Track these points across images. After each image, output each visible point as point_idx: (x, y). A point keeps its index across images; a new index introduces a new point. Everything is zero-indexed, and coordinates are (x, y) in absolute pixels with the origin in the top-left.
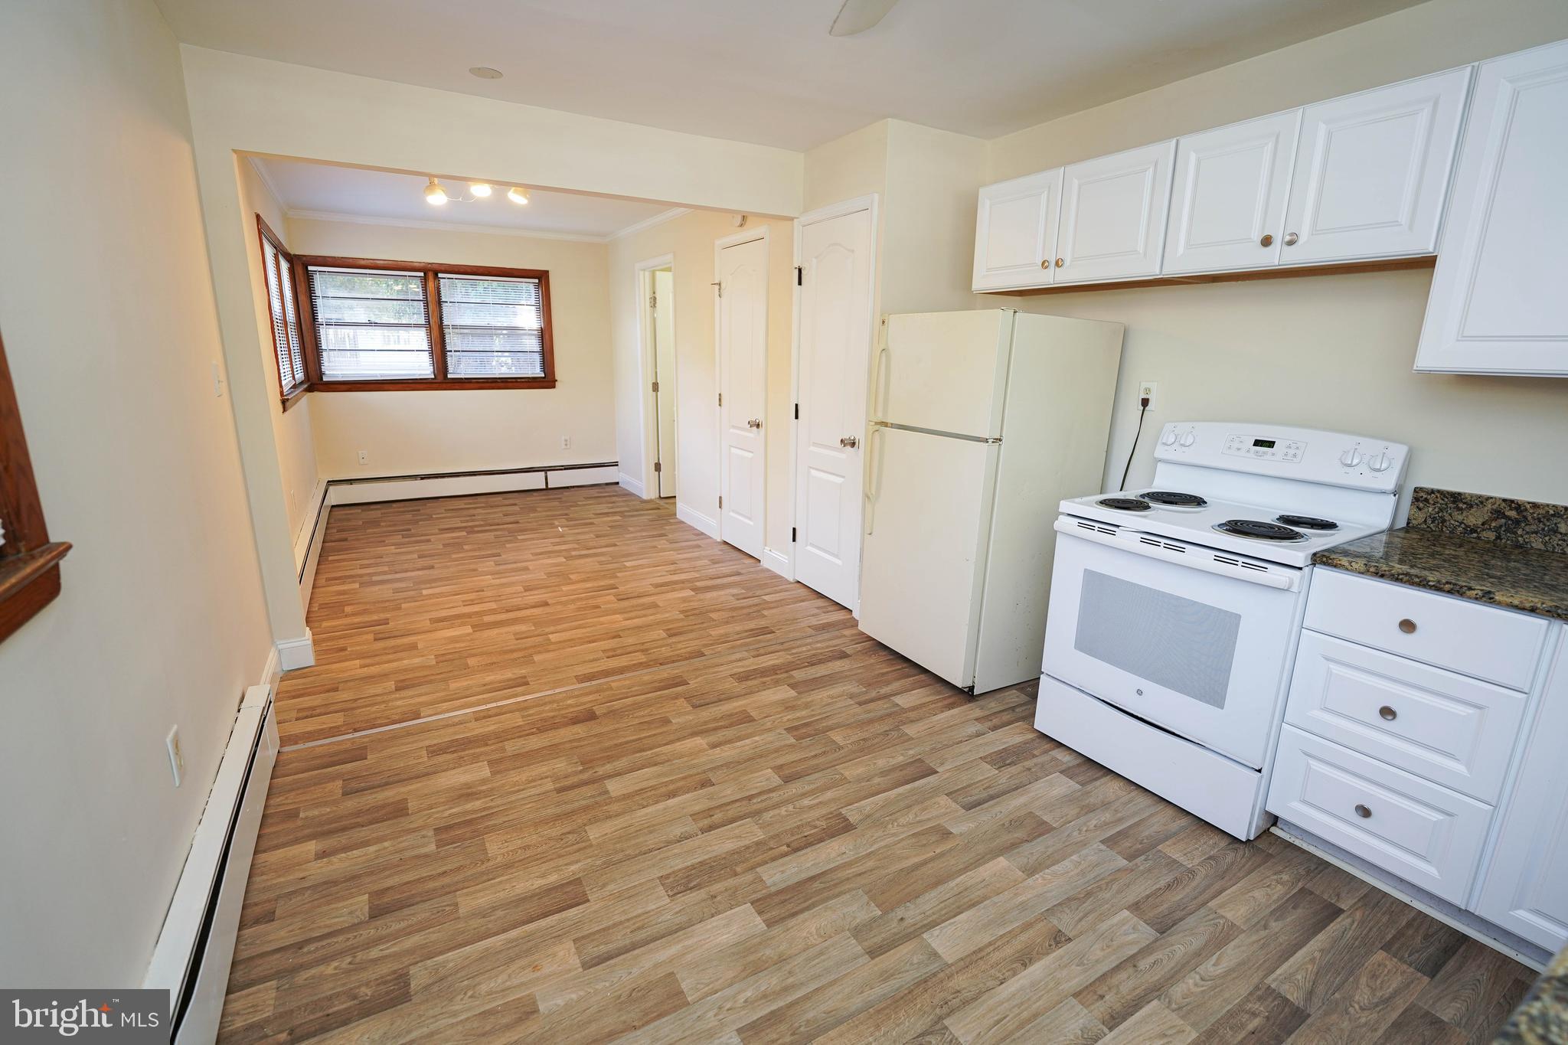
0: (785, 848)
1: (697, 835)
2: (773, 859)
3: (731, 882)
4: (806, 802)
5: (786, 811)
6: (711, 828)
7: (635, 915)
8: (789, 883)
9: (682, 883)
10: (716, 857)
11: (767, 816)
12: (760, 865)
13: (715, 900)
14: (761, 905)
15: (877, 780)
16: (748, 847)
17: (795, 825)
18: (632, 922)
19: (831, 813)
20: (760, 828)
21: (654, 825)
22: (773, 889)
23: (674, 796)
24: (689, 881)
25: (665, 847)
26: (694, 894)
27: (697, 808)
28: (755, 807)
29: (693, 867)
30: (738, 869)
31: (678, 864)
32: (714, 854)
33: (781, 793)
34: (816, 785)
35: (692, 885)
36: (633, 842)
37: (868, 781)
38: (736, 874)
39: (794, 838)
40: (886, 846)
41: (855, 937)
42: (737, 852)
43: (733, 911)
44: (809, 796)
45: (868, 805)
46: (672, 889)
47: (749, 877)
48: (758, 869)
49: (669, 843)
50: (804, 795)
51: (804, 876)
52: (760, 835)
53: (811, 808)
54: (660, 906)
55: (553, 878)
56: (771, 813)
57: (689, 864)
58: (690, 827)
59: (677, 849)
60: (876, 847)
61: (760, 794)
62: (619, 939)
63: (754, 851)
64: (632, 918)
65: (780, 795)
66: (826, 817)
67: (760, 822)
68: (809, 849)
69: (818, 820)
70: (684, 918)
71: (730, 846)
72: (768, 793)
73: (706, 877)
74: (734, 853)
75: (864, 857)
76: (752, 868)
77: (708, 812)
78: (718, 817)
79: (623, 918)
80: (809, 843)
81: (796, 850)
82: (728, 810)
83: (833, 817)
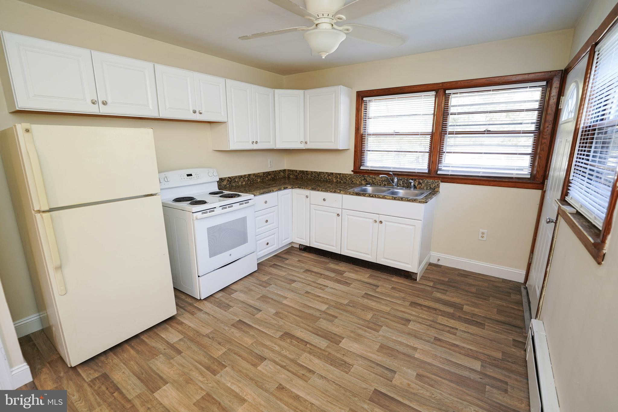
0: (308, 346)
1: (318, 374)
2: (316, 347)
3: (334, 353)
4: (277, 348)
5: (286, 352)
6: (310, 371)
7: (368, 371)
9: (345, 366)
10: (325, 362)
12: (321, 349)
13: (344, 354)
15: (251, 333)
16: (314, 356)
18: (371, 370)
24: (342, 364)
26: (346, 360)
28: (288, 362)
29: (335, 366)
31: (337, 372)
35: (344, 363)
37: (254, 335)
38: (330, 353)
42: (319, 357)
45: (270, 332)
50: (273, 351)
54: (358, 367)
62: (379, 370)
64: (370, 371)
67: (297, 357)
70: (358, 358)
71: (316, 361)
73: (337, 360)
79: (372, 374)
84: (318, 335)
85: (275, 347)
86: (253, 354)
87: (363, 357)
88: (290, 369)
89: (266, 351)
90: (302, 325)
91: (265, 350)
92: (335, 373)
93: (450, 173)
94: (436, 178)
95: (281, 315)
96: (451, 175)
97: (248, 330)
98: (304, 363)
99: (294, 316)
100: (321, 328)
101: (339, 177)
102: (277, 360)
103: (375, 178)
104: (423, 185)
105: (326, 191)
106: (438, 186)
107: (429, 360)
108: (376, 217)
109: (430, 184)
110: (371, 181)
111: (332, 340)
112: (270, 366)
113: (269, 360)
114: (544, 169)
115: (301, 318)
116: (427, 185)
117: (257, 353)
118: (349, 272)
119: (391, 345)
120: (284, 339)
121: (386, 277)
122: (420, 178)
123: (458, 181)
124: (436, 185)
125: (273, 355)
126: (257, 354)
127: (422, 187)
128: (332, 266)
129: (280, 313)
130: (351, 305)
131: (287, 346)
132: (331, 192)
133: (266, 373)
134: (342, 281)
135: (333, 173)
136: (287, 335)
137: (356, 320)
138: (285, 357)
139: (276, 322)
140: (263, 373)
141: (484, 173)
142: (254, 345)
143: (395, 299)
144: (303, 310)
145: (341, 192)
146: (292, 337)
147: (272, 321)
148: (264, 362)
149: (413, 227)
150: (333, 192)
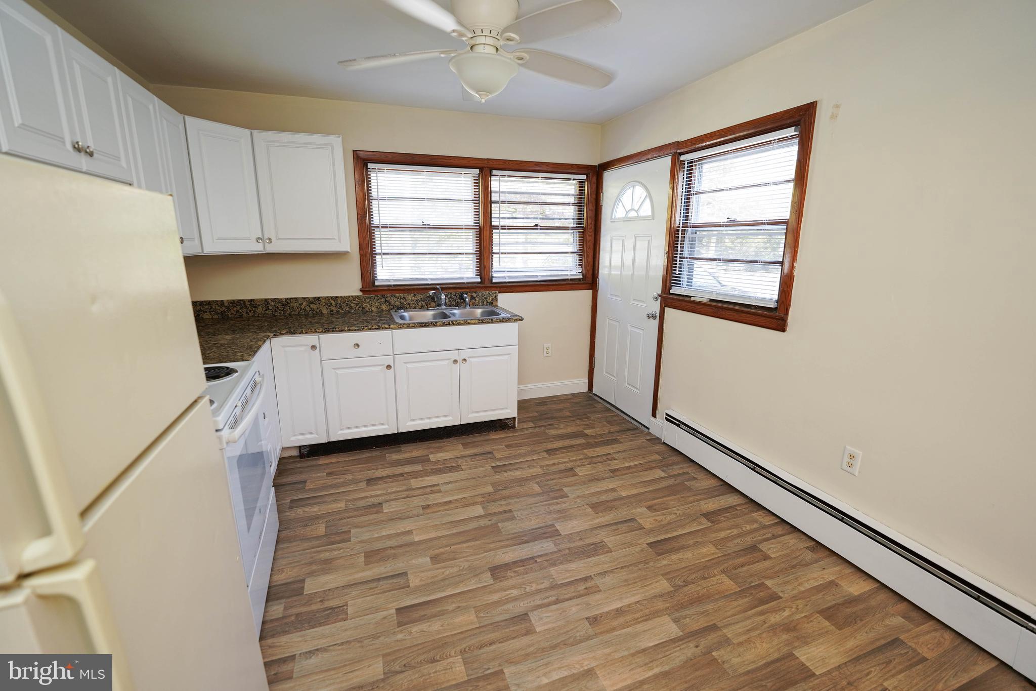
0: (538, 560)
1: (594, 575)
2: (546, 554)
3: (572, 545)
4: (515, 592)
5: (532, 587)
8: (540, 541)
9: (597, 549)
10: (581, 560)
11: (546, 584)
12: (555, 552)
14: (557, 533)
16: (561, 563)
17: (528, 575)
19: (501, 581)
20: (552, 576)
21: (625, 586)
22: (549, 539)
23: (617, 610)
25: (614, 569)
27: (598, 596)
28: (553, 593)
29: (594, 555)
30: (567, 551)
31: (602, 558)
32: (582, 561)
33: (532, 604)
34: (502, 608)
36: (635, 575)
37: (459, 607)
38: (569, 549)
39: (531, 566)
40: (477, 555)
41: (515, 517)
43: (570, 532)
44: (511, 598)
45: (472, 585)
46: (603, 545)
47: (562, 547)
48: (556, 550)
49: (612, 572)
50: (515, 599)
51: (530, 544)
52: (553, 570)
53: (513, 587)
55: (674, 557)
56: (543, 586)
57: (597, 557)
58: (599, 581)
59: (606, 567)
60: (483, 555)
61: (549, 605)
63: (558, 560)
65: (534, 601)
66: (506, 578)
67: (551, 580)
68: (524, 558)
69: (512, 577)
70: (595, 532)
71: (573, 566)
72: (543, 604)
74: (570, 561)
75: (493, 550)
76: (559, 551)
77: (589, 592)
78: (581, 587)
80: (522, 562)
81: (533, 558)
82: (574, 592)
83: (500, 578)
84: (526, 542)
85: (512, 593)
86: (502, 624)
87: (597, 527)
88: (567, 596)
89: (510, 606)
90: (491, 546)
91: (506, 607)
92: (602, 561)
93: (507, 280)
94: (493, 289)
95: (444, 556)
96: (509, 282)
97: (438, 609)
98: (567, 578)
99: (465, 545)
100: (516, 533)
101: (333, 303)
102: (539, 602)
103: (404, 298)
104: (477, 299)
105: (358, 330)
106: (496, 297)
107: (635, 491)
108: (454, 355)
109: (486, 296)
110: (398, 303)
111: (548, 535)
112: (545, 615)
113: (532, 611)
114: (592, 267)
115: (476, 541)
116: (482, 299)
117: (504, 618)
118: (432, 453)
119: (595, 500)
120: (504, 577)
121: (482, 439)
122: (473, 290)
123: (517, 289)
124: (494, 297)
125: (526, 602)
126: (506, 620)
127: (476, 303)
128: (394, 456)
129: (438, 555)
130: (501, 488)
131: (520, 581)
132: (370, 329)
133: (554, 625)
134: (443, 468)
135: (319, 298)
136: (497, 571)
137: (532, 500)
138: (539, 591)
139: (455, 569)
140: (553, 628)
141: (542, 276)
142: (482, 615)
143: (529, 457)
144: (461, 530)
145: (392, 326)
146: (507, 566)
147: (448, 572)
148: (532, 618)
149: (506, 357)
150: (376, 329)
